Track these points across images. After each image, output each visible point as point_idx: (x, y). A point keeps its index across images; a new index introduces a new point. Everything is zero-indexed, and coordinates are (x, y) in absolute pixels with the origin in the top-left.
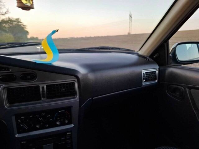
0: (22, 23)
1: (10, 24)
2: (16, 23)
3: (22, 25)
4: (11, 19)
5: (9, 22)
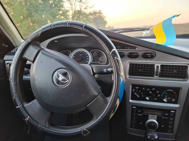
0: (103, 14)
1: (94, 16)
2: (98, 14)
3: (103, 16)
4: (95, 11)
5: (94, 14)
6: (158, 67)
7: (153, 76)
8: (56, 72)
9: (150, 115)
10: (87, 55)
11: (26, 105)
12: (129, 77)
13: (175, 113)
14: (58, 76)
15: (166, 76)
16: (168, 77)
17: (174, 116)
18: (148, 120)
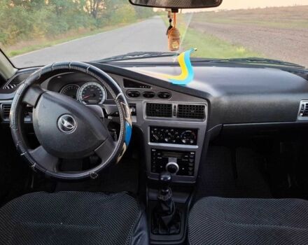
6: (175, 107)
7: (171, 116)
8: (60, 119)
9: (170, 158)
10: (100, 90)
11: (31, 152)
12: (147, 118)
13: (194, 155)
14: (63, 122)
15: (184, 117)
16: (187, 117)
17: (194, 158)
18: (168, 162)
